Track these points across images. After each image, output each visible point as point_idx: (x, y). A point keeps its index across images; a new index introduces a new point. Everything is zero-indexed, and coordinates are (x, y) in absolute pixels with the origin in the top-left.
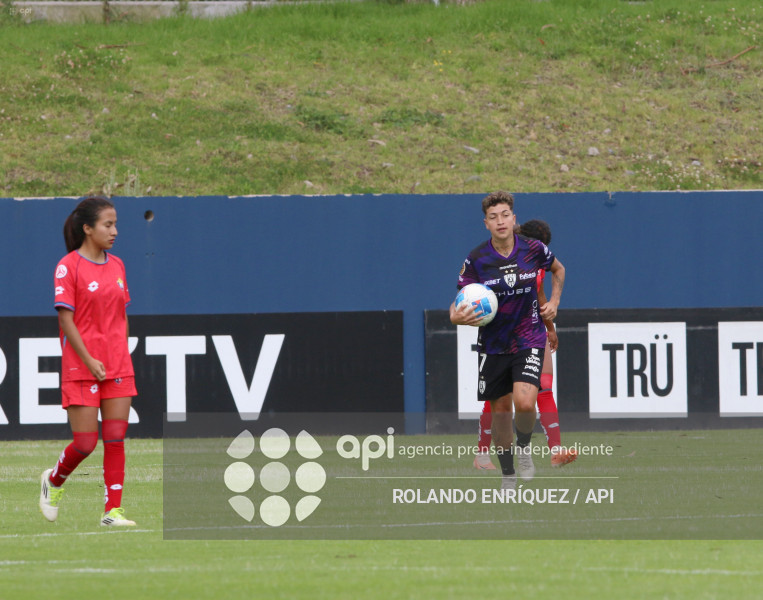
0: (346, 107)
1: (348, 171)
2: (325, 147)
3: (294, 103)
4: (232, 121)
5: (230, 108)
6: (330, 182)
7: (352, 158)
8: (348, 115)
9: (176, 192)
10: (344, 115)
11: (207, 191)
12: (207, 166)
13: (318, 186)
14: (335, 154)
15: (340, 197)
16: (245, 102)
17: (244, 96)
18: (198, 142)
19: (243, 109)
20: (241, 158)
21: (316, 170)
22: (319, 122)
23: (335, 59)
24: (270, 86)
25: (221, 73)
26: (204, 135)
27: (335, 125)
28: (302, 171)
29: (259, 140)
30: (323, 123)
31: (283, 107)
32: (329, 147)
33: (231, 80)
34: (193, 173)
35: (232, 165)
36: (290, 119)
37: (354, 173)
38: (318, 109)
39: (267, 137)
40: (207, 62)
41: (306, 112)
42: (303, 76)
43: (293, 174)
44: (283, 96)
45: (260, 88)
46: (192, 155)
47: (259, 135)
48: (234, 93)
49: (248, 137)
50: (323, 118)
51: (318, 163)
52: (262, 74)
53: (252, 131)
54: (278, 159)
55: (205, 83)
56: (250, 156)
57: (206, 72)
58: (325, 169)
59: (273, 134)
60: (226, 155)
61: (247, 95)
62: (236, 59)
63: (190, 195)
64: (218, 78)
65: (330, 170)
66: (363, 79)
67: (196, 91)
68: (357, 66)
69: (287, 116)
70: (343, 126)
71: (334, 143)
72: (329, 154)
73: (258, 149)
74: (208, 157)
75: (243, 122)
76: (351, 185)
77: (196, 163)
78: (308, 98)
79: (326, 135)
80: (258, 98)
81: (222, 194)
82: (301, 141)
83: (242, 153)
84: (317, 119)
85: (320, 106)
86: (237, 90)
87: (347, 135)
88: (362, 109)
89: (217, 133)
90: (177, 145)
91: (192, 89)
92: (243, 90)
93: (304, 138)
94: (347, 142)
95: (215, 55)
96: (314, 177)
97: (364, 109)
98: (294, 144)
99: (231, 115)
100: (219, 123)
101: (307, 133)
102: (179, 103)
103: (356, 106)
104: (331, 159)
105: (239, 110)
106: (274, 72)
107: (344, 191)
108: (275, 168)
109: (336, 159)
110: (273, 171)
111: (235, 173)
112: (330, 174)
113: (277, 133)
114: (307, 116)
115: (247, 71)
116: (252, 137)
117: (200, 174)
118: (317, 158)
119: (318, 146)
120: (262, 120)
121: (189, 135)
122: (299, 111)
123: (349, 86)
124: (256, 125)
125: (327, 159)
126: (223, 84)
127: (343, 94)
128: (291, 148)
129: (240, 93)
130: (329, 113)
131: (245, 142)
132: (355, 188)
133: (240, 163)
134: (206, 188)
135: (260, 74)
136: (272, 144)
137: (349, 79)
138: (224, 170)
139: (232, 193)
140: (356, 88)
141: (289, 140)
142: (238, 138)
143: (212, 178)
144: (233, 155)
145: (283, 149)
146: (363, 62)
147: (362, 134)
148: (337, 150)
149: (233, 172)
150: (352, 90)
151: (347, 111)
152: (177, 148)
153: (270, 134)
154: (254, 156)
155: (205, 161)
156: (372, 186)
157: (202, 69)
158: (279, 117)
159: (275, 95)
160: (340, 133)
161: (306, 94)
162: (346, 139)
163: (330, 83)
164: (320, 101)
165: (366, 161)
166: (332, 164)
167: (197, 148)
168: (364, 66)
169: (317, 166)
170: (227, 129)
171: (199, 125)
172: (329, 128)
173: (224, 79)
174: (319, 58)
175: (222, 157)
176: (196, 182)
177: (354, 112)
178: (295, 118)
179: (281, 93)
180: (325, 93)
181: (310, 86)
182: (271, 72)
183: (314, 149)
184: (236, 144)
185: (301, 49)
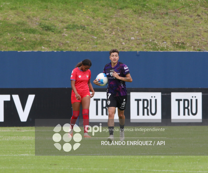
0: (55, 23)
1: (55, 44)
2: (48, 36)
3: (39, 22)
4: (19, 27)
5: (19, 23)
6: (50, 47)
7: (57, 40)
8: (56, 26)
9: (1, 50)
10: (54, 26)
11: (11, 49)
12: (11, 41)
13: (46, 48)
14: (51, 38)
15: (53, 52)
16: (23, 22)
17: (23, 20)
18: (8, 34)
19: (23, 24)
20: (22, 39)
21: (46, 43)
22: (47, 28)
23: (52, 8)
24: (31, 17)
25: (16, 13)
26: (10, 32)
27: (52, 29)
28: (41, 44)
29: (28, 34)
30: (48, 29)
31: (35, 23)
32: (50, 36)
33: (19, 15)
34: (7, 44)
35: (19, 41)
36: (37, 27)
37: (57, 44)
38: (47, 24)
39: (30, 33)
40: (11, 9)
41: (42, 25)
42: (42, 14)
43: (38, 45)
44: (35, 20)
45: (28, 17)
46: (6, 38)
47: (27, 32)
48: (20, 19)
49: (24, 33)
50: (48, 27)
51: (46, 41)
52: (29, 13)
53: (25, 31)
54: (33, 40)
55: (11, 15)
57: (11, 12)
58: (48, 43)
59: (32, 32)
60: (17, 38)
61: (24, 19)
62: (21, 8)
63: (6, 50)
64: (15, 14)
65: (50, 43)
66: (60, 15)
67: (8, 18)
68: (59, 11)
69: (36, 26)
70: (54, 30)
71: (51, 35)
72: (50, 38)
73: (27, 36)
74: (12, 39)
75: (23, 28)
76: (56, 48)
77: (8, 41)
78: (43, 21)
79: (49, 32)
80: (27, 20)
81: (16, 50)
82: (41, 34)
83: (22, 38)
84: (46, 27)
85: (47, 23)
86: (21, 18)
87: (55, 32)
88: (60, 24)
89: (15, 31)
90: (2, 35)
91: (6, 17)
92: (23, 18)
94: (55, 35)
95: (14, 7)
96: (45, 46)
98: (39, 35)
99: (19, 26)
100: (15, 28)
101: (43, 32)
102: (3, 22)
103: (58, 23)
104: (50, 40)
105: (21, 24)
106: (33, 12)
107: (54, 50)
109: (52, 40)
110: (32, 43)
112: (50, 45)
113: (33, 31)
114: (43, 26)
115: (24, 12)
116: (25, 33)
117: (9, 44)
118: (46, 40)
119: (46, 36)
120: (29, 27)
121: (6, 32)
122: (40, 24)
123: (56, 17)
124: (27, 29)
125: (49, 40)
126: (17, 16)
127: (54, 20)
128: (38, 36)
130: (50, 25)
131: (23, 34)
132: (58, 49)
133: (21, 41)
134: (11, 48)
135: (28, 13)
136: (31, 35)
137: (56, 15)
138: (16, 43)
139: (19, 50)
140: (59, 18)
141: (37, 34)
142: (21, 33)
143: (13, 45)
144: (19, 38)
145: (35, 36)
146: (61, 10)
147: (60, 32)
148: (52, 37)
149: (19, 44)
150: (57, 18)
151: (55, 25)
152: (2, 36)
153: (31, 32)
154: (26, 38)
155: (10, 40)
156: (63, 48)
157: (10, 11)
158: (34, 27)
159: (33, 19)
160: (53, 32)
161: (43, 19)
162: (55, 34)
163: (50, 16)
164: (47, 21)
165: (61, 41)
166: (50, 42)
167: (8, 36)
168: (61, 11)
169: (46, 42)
170: (18, 30)
171: (9, 29)
172: (50, 30)
173: (17, 14)
174: (47, 8)
175: (16, 39)
176: (8, 47)
177: (57, 25)
178: (39, 27)
179: (35, 19)
180: (48, 19)
181: (44, 17)
182: (32, 12)
183: (45, 37)
184: (20, 35)
185: (41, 5)
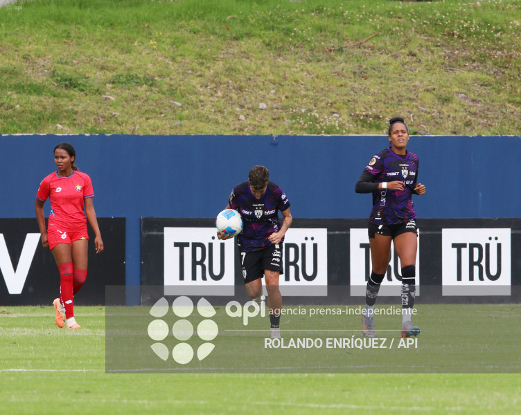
0: (87, 72)
1: (87, 117)
2: (71, 101)
3: (50, 69)
4: (5, 81)
5: (4, 71)
6: (74, 125)
7: (90, 109)
8: (88, 78)
10: (85, 78)
13: (66, 128)
14: (78, 105)
15: (81, 136)
16: (15, 68)
17: (14, 63)
19: (13, 73)
20: (12, 107)
21: (65, 117)
22: (67, 83)
23: (79, 38)
24: (33, 56)
27: (79, 85)
28: (55, 117)
29: (24, 95)
30: (71, 84)
31: (42, 71)
32: (74, 100)
33: (5, 52)
35: (5, 113)
36: (47, 80)
37: (92, 119)
38: (67, 73)
39: (30, 93)
41: (58, 76)
42: (57, 50)
43: (48, 120)
44: (42, 64)
45: (26, 58)
47: (24, 91)
48: (7, 61)
49: (17, 93)
50: (71, 80)
51: (66, 112)
52: (27, 48)
53: (19, 88)
54: (38, 108)
56: (18, 106)
58: (71, 116)
59: (35, 91)
62: (9, 37)
65: (75, 117)
66: (99, 53)
68: (95, 44)
69: (44, 78)
70: (84, 86)
71: (78, 97)
72: (74, 105)
73: (24, 101)
75: (13, 82)
76: (89, 128)
78: (60, 65)
79: (72, 92)
80: (24, 65)
82: (54, 96)
83: (12, 104)
84: (66, 80)
85: (68, 71)
86: (9, 59)
87: (87, 92)
88: (98, 73)
92: (14, 59)
93: (56, 94)
94: (87, 97)
96: (63, 122)
97: (99, 73)
98: (50, 98)
99: (5, 77)
101: (59, 91)
103: (94, 71)
104: (76, 109)
105: (10, 74)
106: (36, 47)
107: (85, 132)
108: (36, 115)
109: (80, 109)
110: (34, 117)
111: (7, 118)
112: (75, 120)
113: (38, 90)
114: (59, 78)
115: (16, 45)
116: (20, 93)
118: (66, 108)
119: (67, 99)
120: (27, 80)
122: (53, 74)
123: (89, 57)
124: (23, 84)
125: (72, 109)
127: (86, 63)
128: (47, 101)
129: (11, 61)
130: (75, 76)
131: (15, 96)
132: (92, 130)
133: (10, 111)
136: (33, 98)
137: (89, 52)
139: (5, 132)
140: (95, 59)
141: (46, 95)
142: (9, 93)
144: (6, 105)
145: (41, 101)
146: (100, 41)
147: (98, 92)
148: (81, 102)
150: (91, 60)
151: (87, 75)
153: (32, 91)
154: (21, 106)
156: (105, 129)
158: (39, 79)
159: (36, 63)
160: (83, 90)
161: (58, 63)
162: (86, 95)
163: (76, 55)
164: (68, 67)
165: (100, 111)
166: (76, 113)
168: (100, 43)
169: (65, 114)
170: (2, 87)
172: (74, 87)
174: (68, 37)
177: (92, 76)
178: (50, 79)
179: (41, 62)
180: (72, 62)
181: (62, 57)
182: (34, 46)
183: (63, 102)
184: (8, 97)
185: (55, 30)
